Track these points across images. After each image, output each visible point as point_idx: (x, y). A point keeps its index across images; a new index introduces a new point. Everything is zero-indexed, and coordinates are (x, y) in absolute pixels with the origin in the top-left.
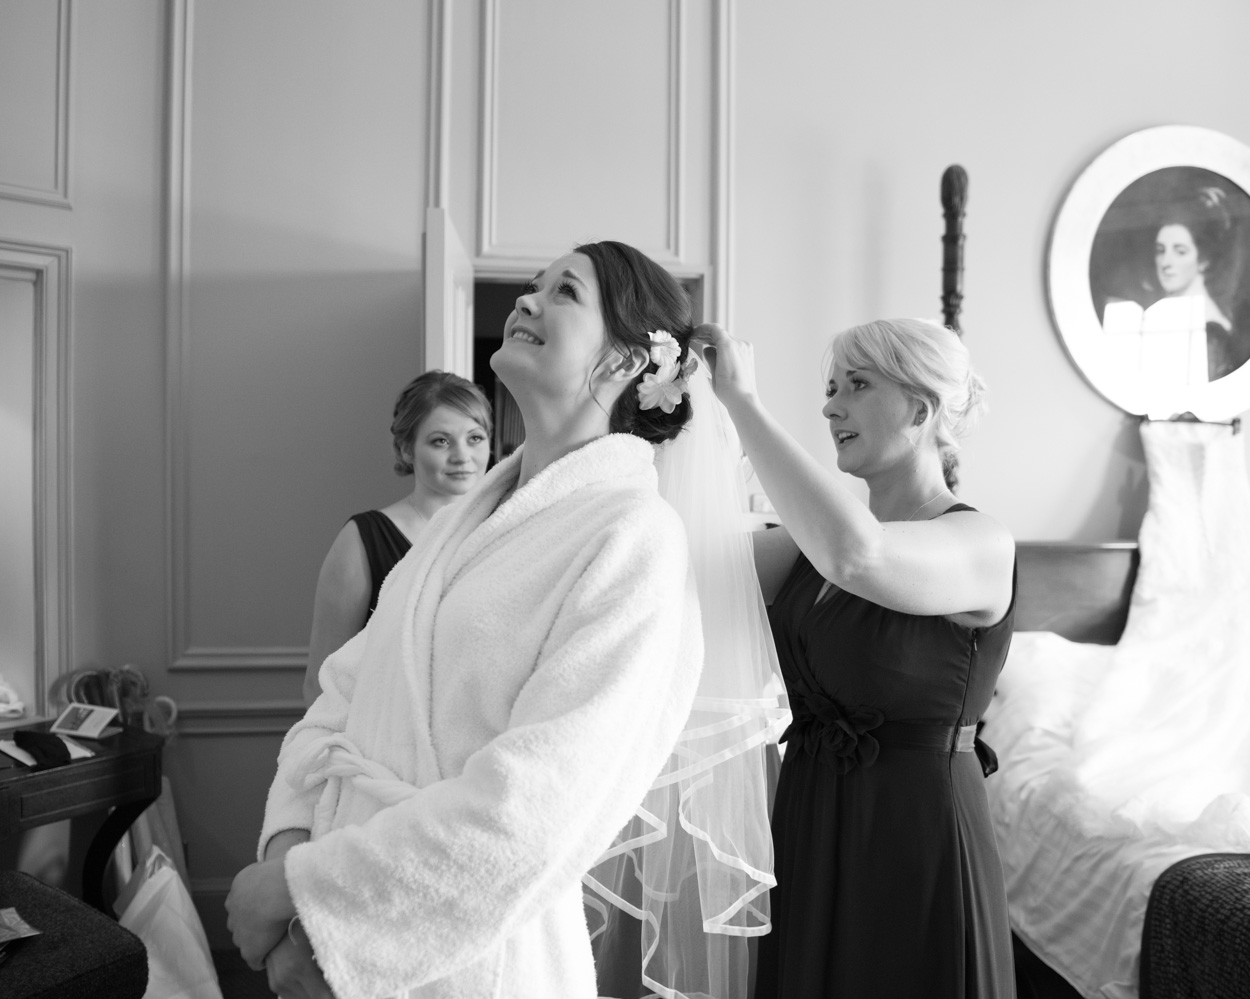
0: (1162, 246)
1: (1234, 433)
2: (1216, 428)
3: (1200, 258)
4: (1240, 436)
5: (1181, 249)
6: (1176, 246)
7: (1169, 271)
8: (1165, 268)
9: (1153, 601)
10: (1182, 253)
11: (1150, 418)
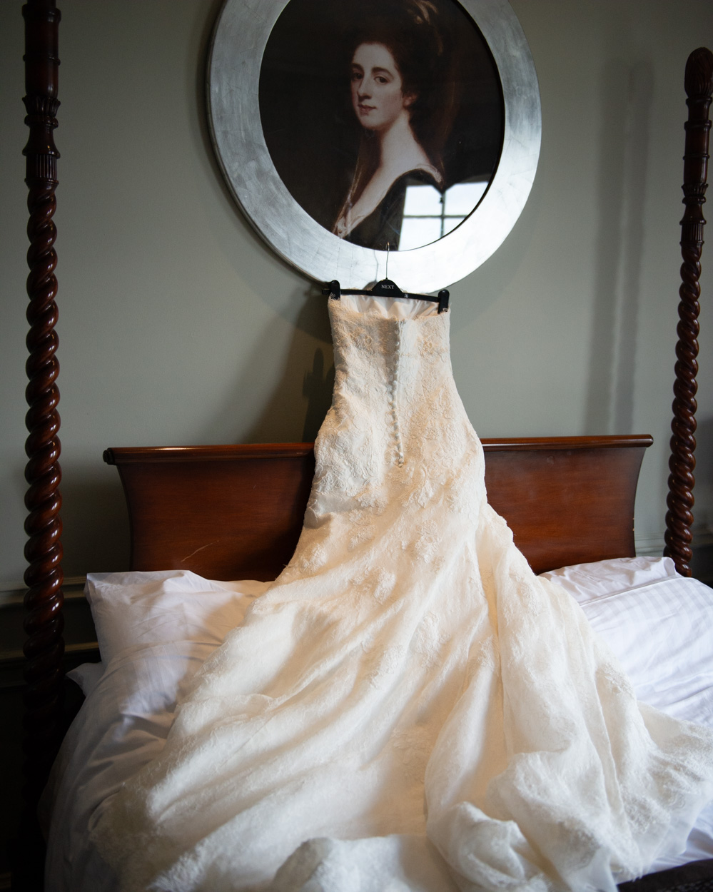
0: (359, 67)
1: (440, 310)
2: (419, 303)
3: (405, 90)
4: (446, 315)
5: (382, 75)
6: (376, 70)
7: (366, 103)
8: (362, 98)
9: (327, 520)
10: (384, 81)
11: (342, 287)
